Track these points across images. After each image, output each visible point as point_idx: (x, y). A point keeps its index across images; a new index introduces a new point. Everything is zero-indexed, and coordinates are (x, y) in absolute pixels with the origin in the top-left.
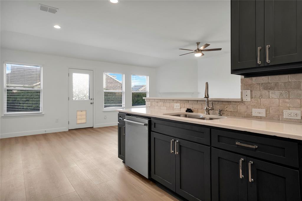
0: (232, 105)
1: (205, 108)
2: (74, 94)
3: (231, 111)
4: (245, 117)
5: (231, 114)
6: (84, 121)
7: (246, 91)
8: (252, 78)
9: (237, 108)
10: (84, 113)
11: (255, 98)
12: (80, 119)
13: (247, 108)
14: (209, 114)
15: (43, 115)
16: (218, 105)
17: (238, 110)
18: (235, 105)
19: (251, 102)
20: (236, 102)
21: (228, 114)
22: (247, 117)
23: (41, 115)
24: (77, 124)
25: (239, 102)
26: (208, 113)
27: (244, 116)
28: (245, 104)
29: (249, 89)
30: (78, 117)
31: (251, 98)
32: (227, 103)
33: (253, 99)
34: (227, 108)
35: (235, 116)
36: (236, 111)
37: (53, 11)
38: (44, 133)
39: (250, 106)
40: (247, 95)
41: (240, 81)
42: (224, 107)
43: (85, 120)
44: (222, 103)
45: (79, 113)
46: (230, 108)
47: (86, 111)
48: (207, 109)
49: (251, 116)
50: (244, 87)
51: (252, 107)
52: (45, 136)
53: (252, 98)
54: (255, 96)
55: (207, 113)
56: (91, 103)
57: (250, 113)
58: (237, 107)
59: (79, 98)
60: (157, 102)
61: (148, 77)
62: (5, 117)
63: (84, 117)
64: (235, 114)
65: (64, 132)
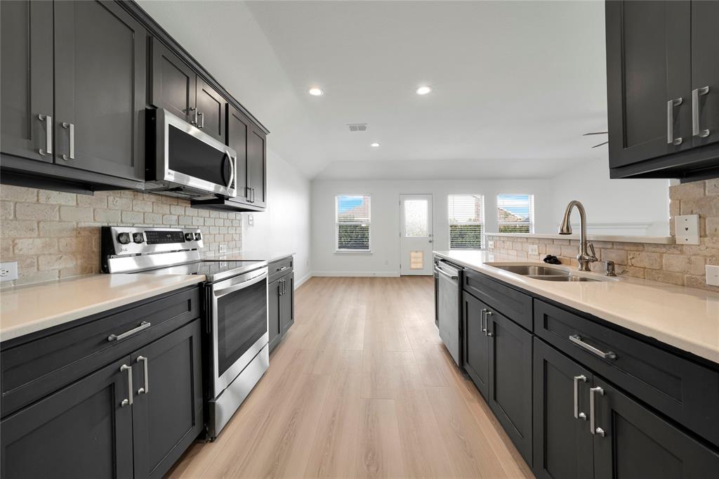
0: (648, 251)
1: (578, 257)
2: (407, 229)
3: (645, 268)
4: (683, 285)
5: (644, 275)
6: (420, 266)
7: (683, 217)
8: (705, 183)
9: (661, 261)
10: (420, 254)
11: (713, 236)
12: (415, 263)
13: (690, 262)
14: (588, 269)
15: (372, 254)
16: (612, 250)
17: (664, 266)
18: (654, 252)
19: (703, 247)
20: (657, 245)
21: (638, 275)
22: (688, 286)
23: (370, 254)
24: (411, 269)
25: (664, 245)
26: (584, 268)
27: (679, 283)
28: (682, 252)
29: (694, 211)
30: (413, 260)
31: (701, 237)
32: (635, 248)
33: (706, 239)
34: (633, 260)
35: (656, 280)
36: (658, 268)
37: (362, 128)
38: (373, 276)
39: (698, 257)
40: (687, 229)
41: (668, 192)
42: (627, 257)
43: (421, 264)
44: (621, 247)
45: (413, 254)
46: (643, 260)
47: (423, 252)
48: (581, 258)
49: (700, 283)
50: (680, 206)
51: (706, 260)
52: (372, 280)
53: (703, 234)
54: (716, 230)
55: (582, 267)
56: (430, 242)
57: (698, 277)
58: (661, 257)
59: (413, 233)
60: (503, 242)
61: (533, 196)
62: (337, 254)
63: (420, 260)
64: (657, 276)
65: (395, 278)
